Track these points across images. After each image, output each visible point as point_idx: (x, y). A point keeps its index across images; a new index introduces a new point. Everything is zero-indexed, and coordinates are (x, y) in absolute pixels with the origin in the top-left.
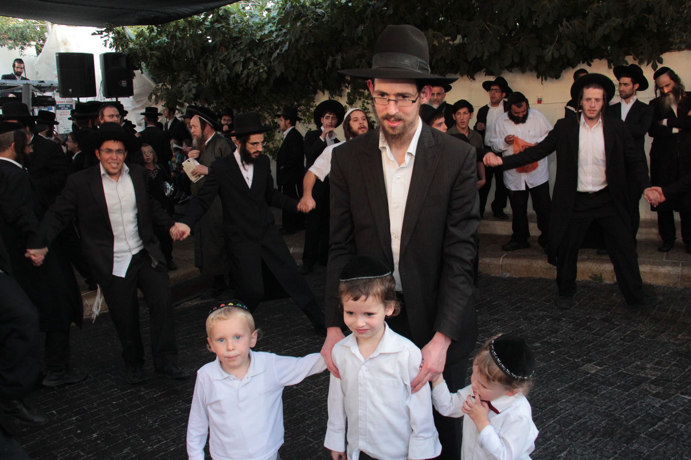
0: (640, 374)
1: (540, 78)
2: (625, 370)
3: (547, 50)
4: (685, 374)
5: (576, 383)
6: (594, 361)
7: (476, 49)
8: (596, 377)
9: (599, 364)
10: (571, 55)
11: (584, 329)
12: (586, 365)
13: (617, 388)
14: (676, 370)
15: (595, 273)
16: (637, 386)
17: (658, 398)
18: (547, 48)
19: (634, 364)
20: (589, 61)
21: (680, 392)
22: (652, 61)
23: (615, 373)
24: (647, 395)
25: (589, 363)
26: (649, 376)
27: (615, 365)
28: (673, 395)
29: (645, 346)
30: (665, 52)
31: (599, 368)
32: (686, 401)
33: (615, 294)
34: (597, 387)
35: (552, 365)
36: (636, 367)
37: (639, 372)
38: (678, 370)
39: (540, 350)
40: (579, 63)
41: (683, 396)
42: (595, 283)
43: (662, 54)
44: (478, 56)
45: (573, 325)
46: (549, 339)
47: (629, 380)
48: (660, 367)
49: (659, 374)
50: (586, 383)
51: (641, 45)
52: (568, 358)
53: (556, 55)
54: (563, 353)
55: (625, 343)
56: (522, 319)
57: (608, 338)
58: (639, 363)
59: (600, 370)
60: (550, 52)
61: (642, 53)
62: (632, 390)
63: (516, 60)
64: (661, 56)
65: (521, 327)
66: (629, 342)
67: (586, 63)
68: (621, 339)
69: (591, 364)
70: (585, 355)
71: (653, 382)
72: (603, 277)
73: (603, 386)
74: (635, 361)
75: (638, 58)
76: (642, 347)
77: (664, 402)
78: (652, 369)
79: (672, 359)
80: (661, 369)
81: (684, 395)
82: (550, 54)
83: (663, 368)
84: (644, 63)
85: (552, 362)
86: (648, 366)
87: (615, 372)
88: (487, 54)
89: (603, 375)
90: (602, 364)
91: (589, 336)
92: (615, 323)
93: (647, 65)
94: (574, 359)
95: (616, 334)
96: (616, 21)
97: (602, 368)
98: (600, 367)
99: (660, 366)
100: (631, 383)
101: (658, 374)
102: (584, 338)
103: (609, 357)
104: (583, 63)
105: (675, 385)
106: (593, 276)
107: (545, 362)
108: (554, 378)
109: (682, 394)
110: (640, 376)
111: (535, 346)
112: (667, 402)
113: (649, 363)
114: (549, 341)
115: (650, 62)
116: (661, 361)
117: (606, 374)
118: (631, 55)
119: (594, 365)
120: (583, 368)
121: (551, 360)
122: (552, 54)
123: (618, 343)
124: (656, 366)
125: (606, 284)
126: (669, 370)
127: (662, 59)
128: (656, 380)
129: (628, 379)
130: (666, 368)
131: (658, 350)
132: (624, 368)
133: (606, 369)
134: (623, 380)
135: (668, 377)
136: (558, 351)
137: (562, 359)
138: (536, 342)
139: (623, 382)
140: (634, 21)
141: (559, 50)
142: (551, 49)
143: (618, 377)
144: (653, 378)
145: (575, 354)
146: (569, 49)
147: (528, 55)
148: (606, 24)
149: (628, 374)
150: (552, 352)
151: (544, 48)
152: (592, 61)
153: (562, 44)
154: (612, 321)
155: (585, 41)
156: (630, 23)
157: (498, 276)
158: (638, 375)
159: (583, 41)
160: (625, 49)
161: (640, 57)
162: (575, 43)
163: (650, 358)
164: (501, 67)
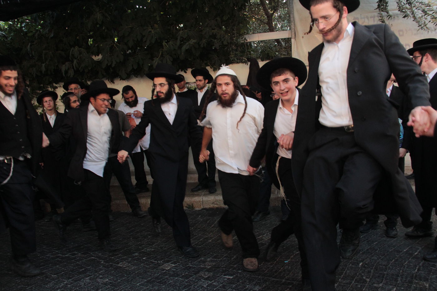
0: (201, 266)
2: (191, 265)
3: (155, 61)
5: (153, 278)
6: (171, 261)
7: (108, 60)
8: (169, 271)
9: (175, 263)
12: (165, 265)
13: (181, 278)
14: (225, 260)
15: (189, 204)
16: (195, 274)
17: (208, 280)
19: (199, 260)
20: (185, 70)
21: (223, 274)
23: (183, 267)
24: (200, 279)
25: (168, 263)
26: (206, 266)
27: (186, 262)
28: (218, 277)
29: (210, 247)
32: (226, 279)
33: (200, 216)
34: (167, 279)
35: (141, 267)
36: (199, 262)
41: (225, 277)
42: (189, 210)
44: (109, 64)
46: (146, 250)
49: (214, 264)
50: (160, 277)
52: (154, 261)
54: (152, 258)
55: (198, 246)
56: (131, 238)
59: (174, 266)
61: (214, 64)
62: (191, 278)
65: (129, 244)
67: (183, 71)
69: (169, 263)
70: (167, 258)
71: (209, 271)
72: (194, 206)
73: (172, 278)
76: (208, 248)
77: (211, 282)
78: (211, 261)
80: (216, 260)
81: (226, 276)
83: (218, 260)
85: (142, 265)
89: (175, 270)
90: (177, 262)
92: (195, 234)
94: (157, 261)
97: (176, 265)
98: (174, 264)
100: (192, 273)
101: (213, 264)
104: (182, 71)
105: (222, 270)
106: (188, 206)
107: (136, 266)
108: (138, 276)
109: (224, 275)
112: (213, 282)
117: (177, 269)
118: (209, 66)
119: (171, 263)
120: (162, 267)
121: (141, 264)
124: (214, 259)
125: (196, 210)
126: (221, 261)
128: (210, 269)
129: (191, 270)
132: (191, 263)
133: (178, 265)
134: (187, 271)
135: (219, 265)
136: (149, 257)
137: (149, 262)
138: (136, 252)
139: (187, 273)
140: (206, 42)
141: (162, 61)
142: (157, 61)
143: (185, 270)
144: (209, 268)
145: (160, 258)
146: (168, 60)
147: (143, 65)
148: (187, 43)
149: (192, 267)
150: (144, 258)
151: (153, 60)
152: (187, 70)
153: (164, 57)
154: (193, 233)
155: (177, 55)
156: (204, 44)
157: (126, 211)
158: (199, 266)
159: (176, 55)
160: (206, 62)
161: (214, 67)
162: (171, 56)
163: (211, 254)
164: (126, 73)
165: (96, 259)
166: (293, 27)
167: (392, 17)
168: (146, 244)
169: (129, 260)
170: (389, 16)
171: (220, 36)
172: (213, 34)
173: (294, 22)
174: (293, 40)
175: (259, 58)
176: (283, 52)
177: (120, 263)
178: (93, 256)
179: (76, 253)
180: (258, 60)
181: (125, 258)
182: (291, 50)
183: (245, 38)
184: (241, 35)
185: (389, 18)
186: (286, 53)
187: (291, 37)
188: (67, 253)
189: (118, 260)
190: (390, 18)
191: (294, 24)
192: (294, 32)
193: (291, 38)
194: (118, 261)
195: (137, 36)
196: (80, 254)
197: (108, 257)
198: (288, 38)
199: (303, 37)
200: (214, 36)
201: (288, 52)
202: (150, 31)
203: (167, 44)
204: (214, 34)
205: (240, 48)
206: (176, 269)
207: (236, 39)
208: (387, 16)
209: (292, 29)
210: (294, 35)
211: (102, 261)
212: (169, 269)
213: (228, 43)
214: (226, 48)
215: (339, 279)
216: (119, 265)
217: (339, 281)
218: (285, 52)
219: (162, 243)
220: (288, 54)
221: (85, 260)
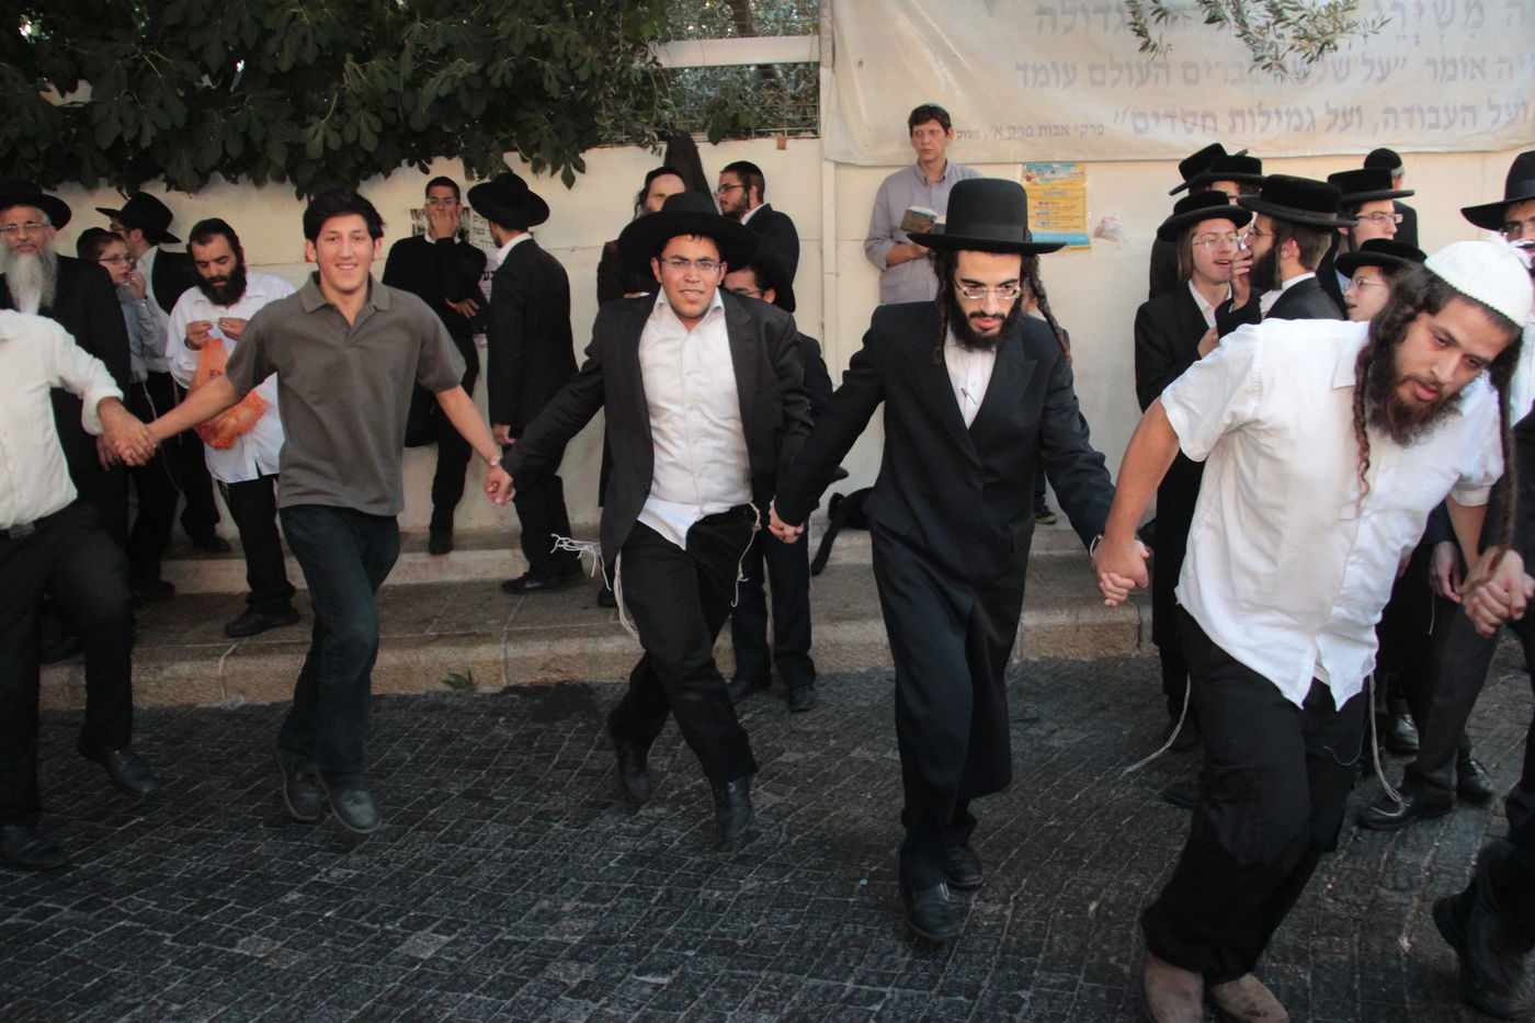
0: (547, 937)
1: (305, 197)
2: (509, 933)
3: (311, 130)
4: (649, 912)
5: (381, 1002)
6: (435, 920)
7: (121, 120)
8: (433, 967)
9: (447, 928)
10: (370, 143)
11: (418, 829)
12: (412, 938)
13: (484, 993)
14: (628, 907)
15: (456, 672)
16: (534, 973)
17: (583, 997)
18: (311, 124)
19: (534, 910)
20: (424, 162)
21: (634, 967)
22: (563, 167)
23: (483, 947)
24: (556, 996)
25: (421, 929)
26: (566, 937)
27: (486, 922)
28: (619, 980)
29: (561, 851)
30: (589, 148)
31: (445, 939)
32: (647, 990)
34: (433, 999)
36: (537, 918)
37: (543, 931)
38: (634, 906)
39: (297, 912)
40: (398, 164)
41: (643, 978)
42: (456, 695)
43: (583, 152)
44: (128, 136)
45: (391, 823)
46: (327, 874)
47: (517, 959)
48: (593, 906)
49: (591, 924)
50: (406, 993)
51: (536, 128)
52: (367, 924)
53: (335, 144)
54: (358, 910)
57: (476, 845)
58: (546, 903)
59: (448, 945)
60: (317, 136)
61: (537, 147)
63: (235, 150)
64: (582, 156)
65: (255, 851)
66: (525, 847)
68: (507, 844)
69: (426, 932)
70: (415, 906)
71: (577, 955)
72: (475, 680)
74: (537, 900)
75: (531, 157)
77: (597, 1006)
78: (580, 913)
79: (623, 877)
80: (597, 909)
81: (645, 975)
82: (319, 139)
84: (545, 168)
86: (567, 907)
87: (484, 942)
88: (149, 133)
89: (454, 958)
90: (453, 925)
91: (430, 846)
92: (496, 797)
93: (553, 173)
94: (382, 924)
95: (496, 831)
96: (464, 67)
97: (453, 937)
98: (448, 934)
99: (594, 903)
100: (522, 969)
101: (589, 925)
102: (418, 855)
103: (473, 901)
105: (626, 950)
106: (452, 680)
109: (640, 972)
110: (544, 942)
111: (283, 904)
112: (603, 1005)
113: (568, 899)
114: (326, 880)
115: (559, 169)
116: (597, 886)
118: (515, 150)
119: (435, 931)
120: (403, 947)
122: (325, 140)
123: (500, 855)
124: (586, 905)
125: (484, 695)
126: (614, 910)
127: (583, 162)
128: (582, 946)
129: (515, 956)
130: (608, 905)
131: (593, 858)
132: (508, 926)
133: (462, 939)
134: (502, 964)
135: (611, 930)
136: (345, 907)
137: (350, 931)
138: (292, 888)
140: (511, 70)
141: (339, 131)
142: (322, 129)
143: (492, 956)
144: (575, 942)
145: (388, 909)
146: (364, 129)
147: (264, 141)
148: (443, 73)
149: (516, 943)
150: (328, 914)
151: (305, 126)
152: (430, 162)
153: (348, 116)
154: (490, 795)
155: (400, 110)
156: (503, 76)
157: (217, 705)
158: (541, 938)
159: (395, 110)
160: (502, 136)
161: (535, 156)
162: (377, 114)
163: (572, 883)
164: (195, 169)
165: (140, 929)
166: (829, 26)
167: (1170, 17)
168: (324, 851)
169: (272, 925)
170: (1160, 13)
171: (566, 48)
172: (539, 38)
173: (832, 9)
174: (825, 73)
175: (703, 129)
176: (787, 113)
177: (241, 942)
178: (125, 916)
179: (49, 905)
180: (694, 138)
181: (255, 917)
182: (816, 109)
183: (655, 58)
184: (639, 45)
185: (1158, 19)
186: (798, 117)
187: (816, 60)
188: (12, 909)
189: (227, 926)
190: (1163, 19)
191: (832, 14)
192: (830, 44)
193: (817, 65)
194: (230, 930)
195: (240, 27)
196: (66, 909)
197: (186, 916)
198: (807, 64)
199: (861, 63)
200: (543, 49)
201: (805, 113)
202: (295, 14)
203: (364, 69)
204: (544, 39)
205: (635, 95)
206: (458, 956)
207: (622, 60)
208: (1152, 12)
209: (823, 30)
210: (830, 53)
211: (164, 937)
212: (432, 959)
213: (593, 75)
214: (583, 94)
215: (1031, 972)
216: (237, 950)
217: (1032, 979)
218: (794, 113)
219: (380, 840)
220: (804, 119)
221: (95, 935)
